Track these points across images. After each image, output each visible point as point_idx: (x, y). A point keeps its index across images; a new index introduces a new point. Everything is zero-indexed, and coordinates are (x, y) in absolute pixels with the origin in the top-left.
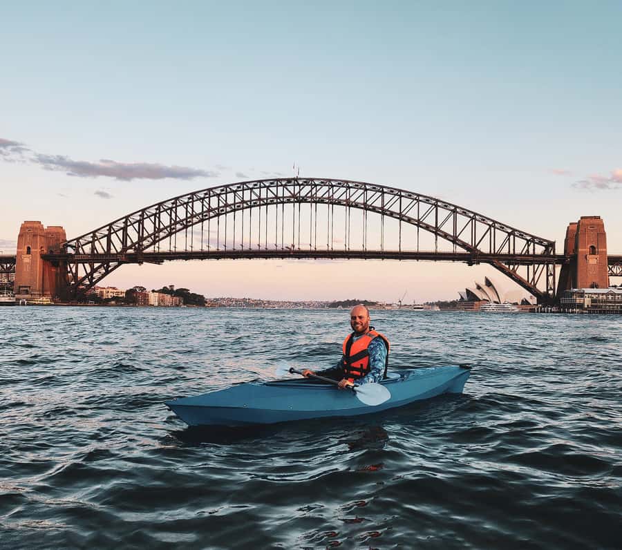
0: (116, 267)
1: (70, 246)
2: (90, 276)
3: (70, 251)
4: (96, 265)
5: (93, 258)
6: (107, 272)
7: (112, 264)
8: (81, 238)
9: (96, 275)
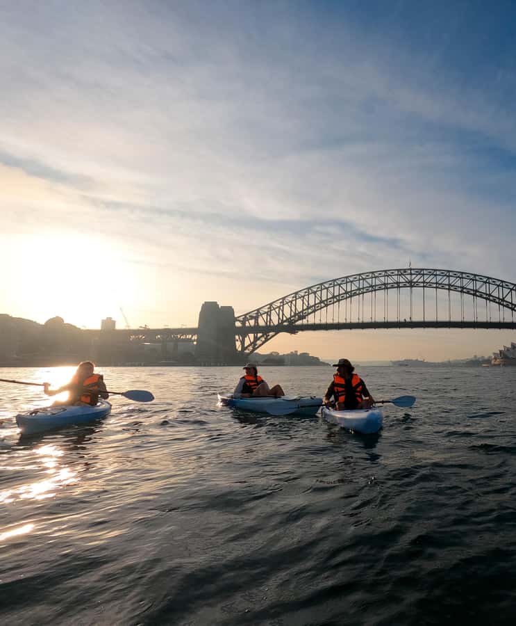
0: (273, 336)
1: (239, 321)
2: (253, 344)
3: (238, 324)
4: (259, 335)
5: (256, 329)
6: (267, 340)
7: (271, 334)
8: (247, 314)
9: (259, 342)
